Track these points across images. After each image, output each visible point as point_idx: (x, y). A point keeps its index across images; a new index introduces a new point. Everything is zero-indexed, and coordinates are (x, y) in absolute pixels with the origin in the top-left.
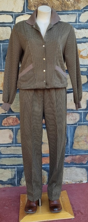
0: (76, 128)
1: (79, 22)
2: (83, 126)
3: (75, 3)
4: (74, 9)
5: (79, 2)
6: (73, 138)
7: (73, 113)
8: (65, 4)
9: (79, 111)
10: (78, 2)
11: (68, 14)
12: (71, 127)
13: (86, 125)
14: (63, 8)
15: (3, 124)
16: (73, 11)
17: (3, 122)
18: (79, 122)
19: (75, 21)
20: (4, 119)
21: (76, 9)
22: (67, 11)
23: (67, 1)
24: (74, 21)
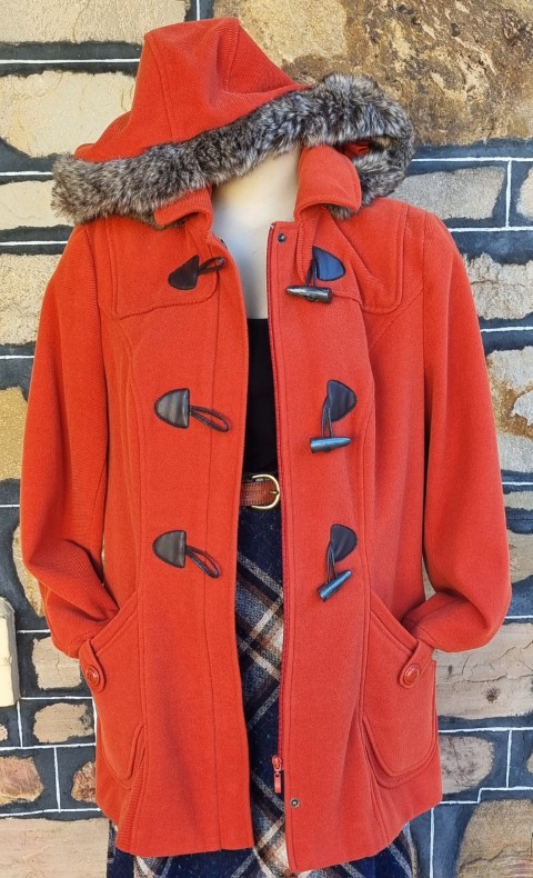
0: (470, 817)
1: (517, 219)
2: (509, 802)
3: (499, 93)
4: (487, 132)
5: (518, 88)
6: (453, 865)
7: (456, 741)
8: (431, 107)
9: (494, 729)
10: (516, 89)
11: (450, 169)
12: (444, 810)
13: (527, 801)
14: (423, 133)
15: (76, 794)
16: (480, 151)
17: (77, 781)
18: (487, 782)
19: (489, 215)
20: (80, 767)
21: (500, 133)
22: (449, 147)
23: (450, 84)
24: (484, 209)
